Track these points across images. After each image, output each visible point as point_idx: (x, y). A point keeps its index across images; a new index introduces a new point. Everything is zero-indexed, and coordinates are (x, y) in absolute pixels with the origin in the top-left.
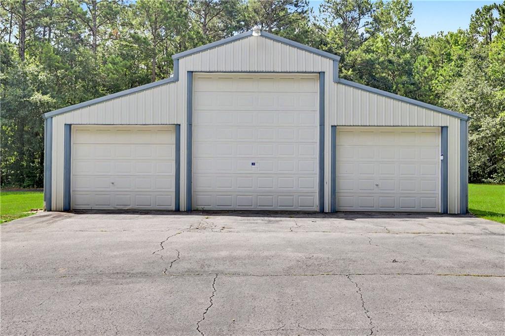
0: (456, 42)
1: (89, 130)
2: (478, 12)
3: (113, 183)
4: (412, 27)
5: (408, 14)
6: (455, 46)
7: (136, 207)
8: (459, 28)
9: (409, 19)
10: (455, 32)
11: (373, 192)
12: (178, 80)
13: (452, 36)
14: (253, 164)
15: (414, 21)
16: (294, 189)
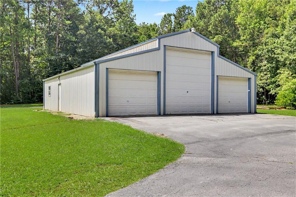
0: (154, 29)
1: (116, 72)
2: (165, 16)
3: (128, 101)
4: (134, 18)
5: (132, 11)
6: (152, 31)
7: (139, 114)
8: (154, 22)
9: (133, 14)
10: (152, 24)
11: (228, 104)
12: (160, 49)
13: (151, 26)
14: (188, 92)
15: (135, 16)
16: (202, 104)
